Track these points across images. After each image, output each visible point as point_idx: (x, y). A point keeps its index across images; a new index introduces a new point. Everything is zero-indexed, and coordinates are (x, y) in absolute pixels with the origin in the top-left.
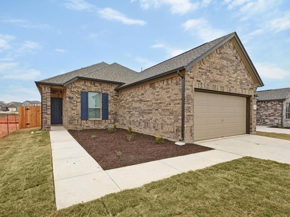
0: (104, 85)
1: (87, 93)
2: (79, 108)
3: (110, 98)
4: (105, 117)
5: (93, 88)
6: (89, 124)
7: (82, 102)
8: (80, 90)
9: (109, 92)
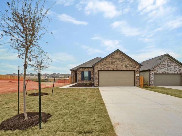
0: (89, 68)
1: (83, 72)
2: (81, 76)
3: (91, 73)
4: (90, 79)
5: (85, 70)
6: (84, 82)
7: (82, 75)
8: (81, 71)
9: (91, 71)
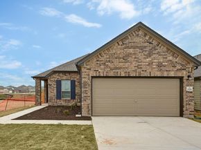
0: (73, 74)
1: (60, 81)
2: (55, 91)
3: (76, 83)
4: (73, 97)
5: (65, 77)
6: (62, 103)
7: (57, 88)
8: (56, 79)
9: (75, 79)
